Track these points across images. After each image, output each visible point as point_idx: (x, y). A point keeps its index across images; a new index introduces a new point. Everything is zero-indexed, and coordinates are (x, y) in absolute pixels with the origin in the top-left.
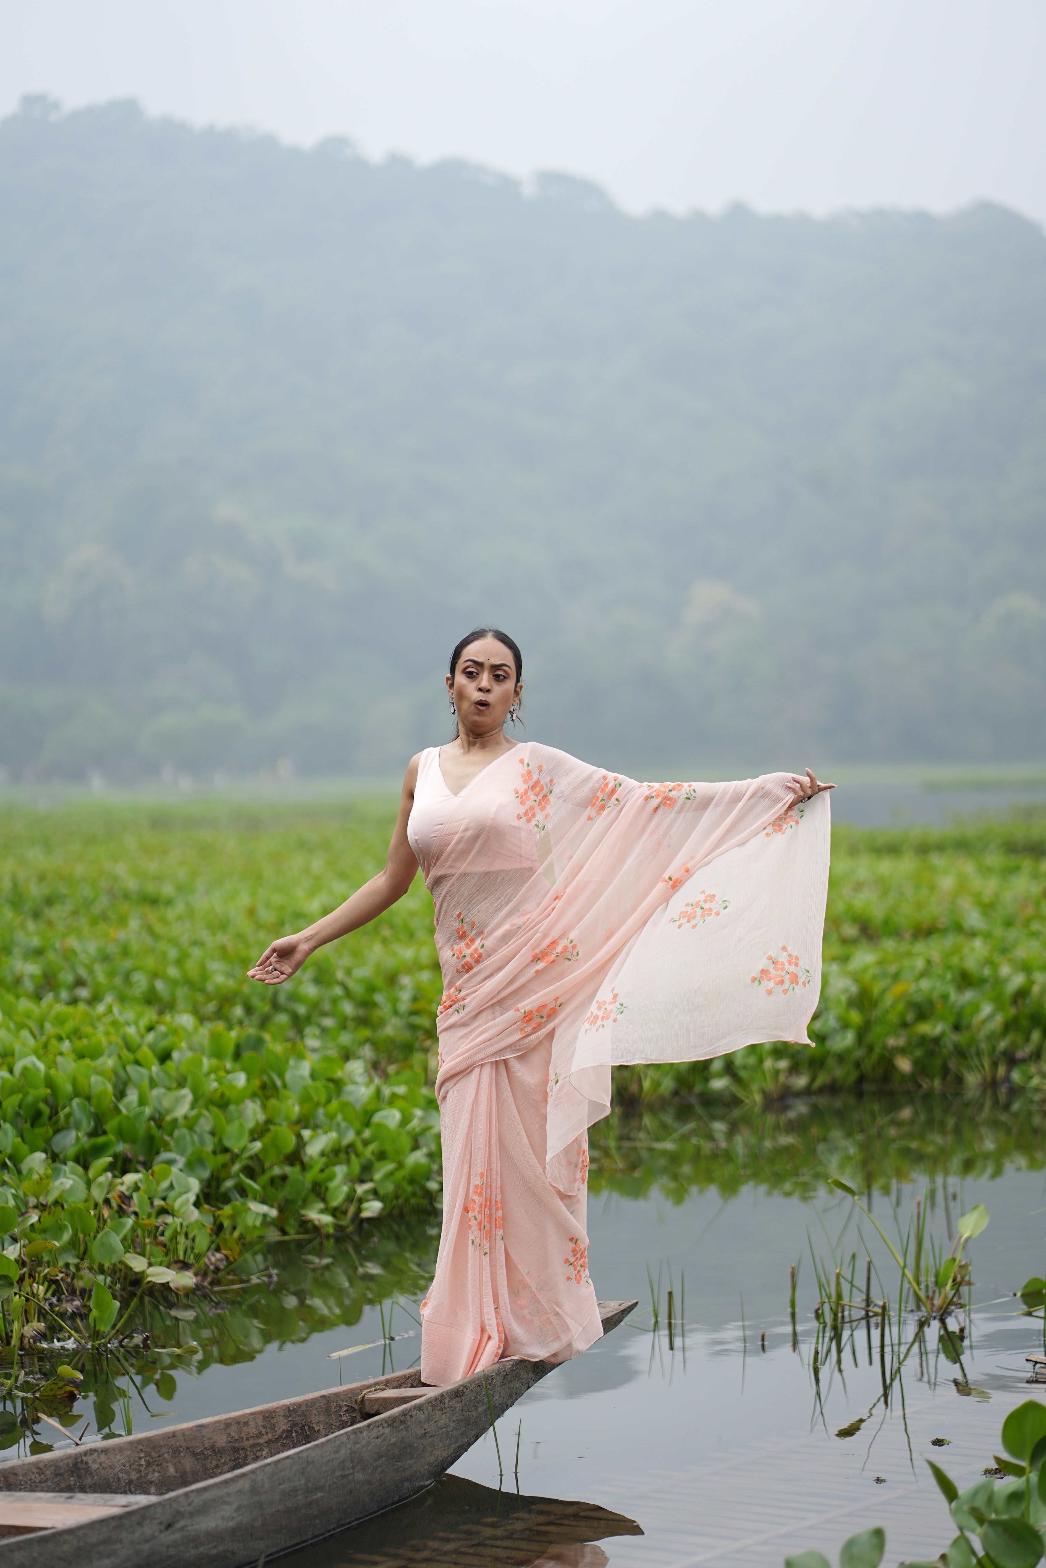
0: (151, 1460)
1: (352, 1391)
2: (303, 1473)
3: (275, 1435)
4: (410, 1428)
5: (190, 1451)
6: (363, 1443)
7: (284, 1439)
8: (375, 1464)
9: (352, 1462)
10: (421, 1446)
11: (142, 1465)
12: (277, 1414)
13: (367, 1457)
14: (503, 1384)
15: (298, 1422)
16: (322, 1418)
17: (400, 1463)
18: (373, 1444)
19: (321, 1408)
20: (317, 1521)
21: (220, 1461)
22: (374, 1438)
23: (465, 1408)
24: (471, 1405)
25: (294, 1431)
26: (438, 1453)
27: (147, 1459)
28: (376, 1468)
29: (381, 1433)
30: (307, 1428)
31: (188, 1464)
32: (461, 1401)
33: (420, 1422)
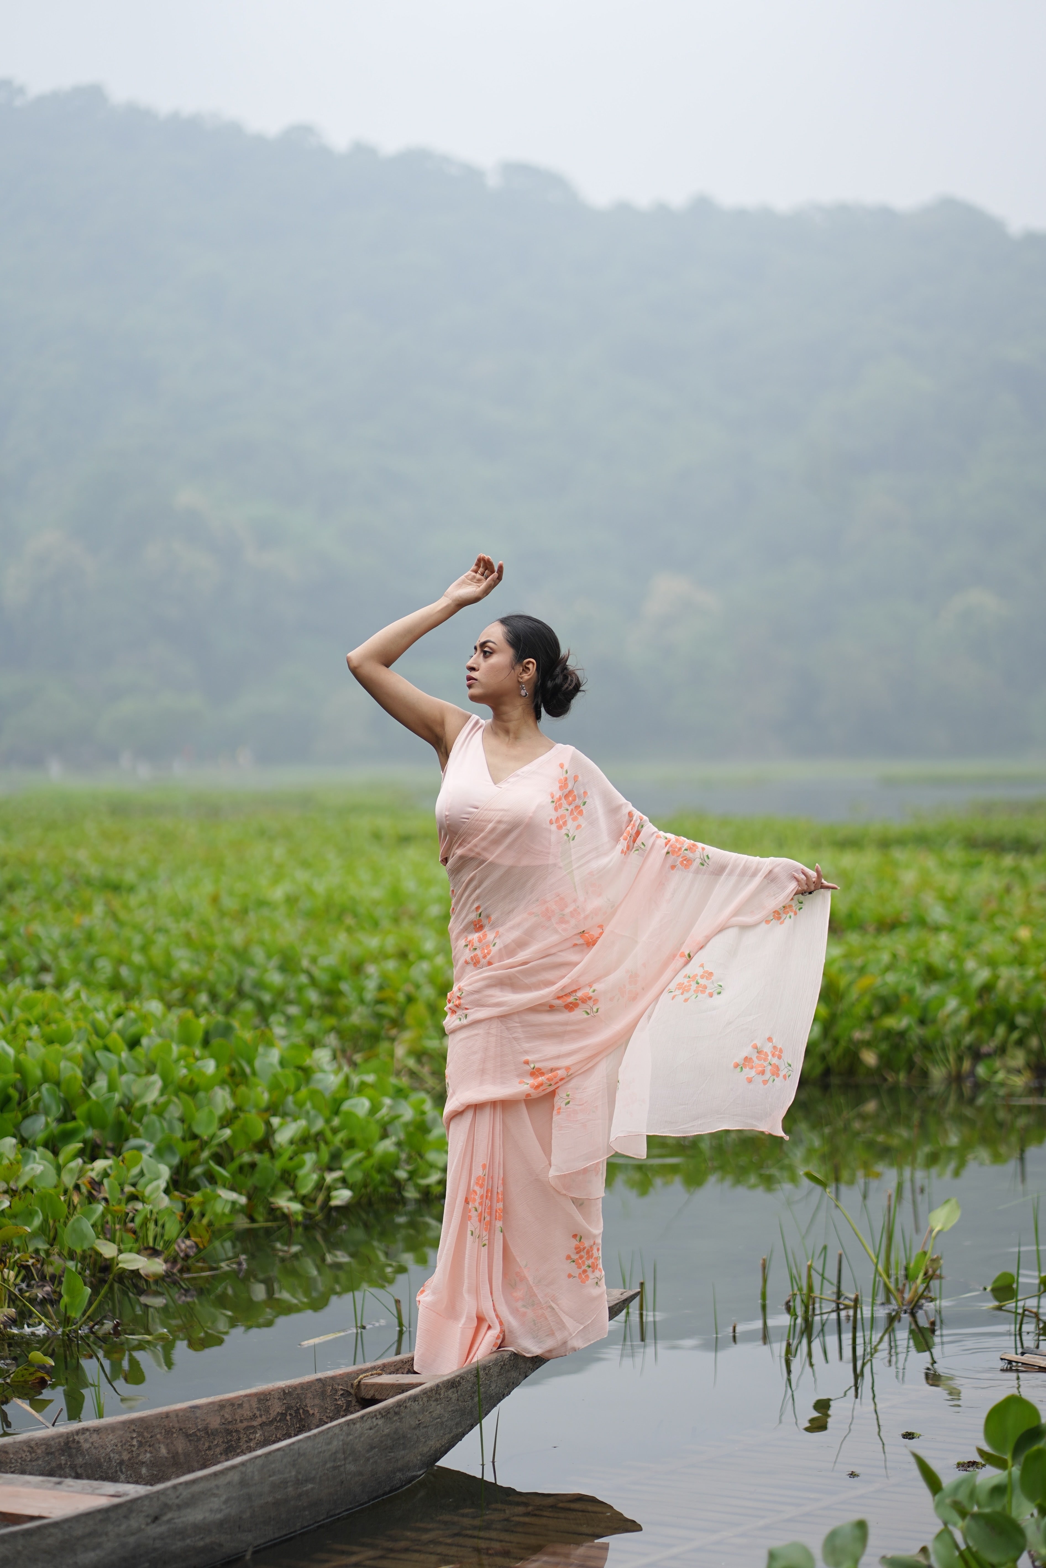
0: (144, 1441)
1: (348, 1375)
2: (294, 1465)
3: (269, 1418)
4: (403, 1420)
5: (183, 1433)
6: (356, 1435)
7: (278, 1422)
8: (367, 1455)
9: (344, 1453)
10: (415, 1437)
11: (134, 1446)
12: (272, 1396)
13: (360, 1449)
14: (500, 1374)
15: (293, 1405)
16: (317, 1401)
17: (392, 1454)
18: (366, 1435)
19: (317, 1391)
20: (307, 1513)
21: (212, 1442)
22: (367, 1430)
23: (461, 1399)
24: (467, 1395)
25: (288, 1414)
26: (431, 1443)
27: (139, 1439)
28: (368, 1459)
29: (375, 1424)
30: (301, 1411)
31: (181, 1445)
32: (457, 1392)
33: (415, 1413)
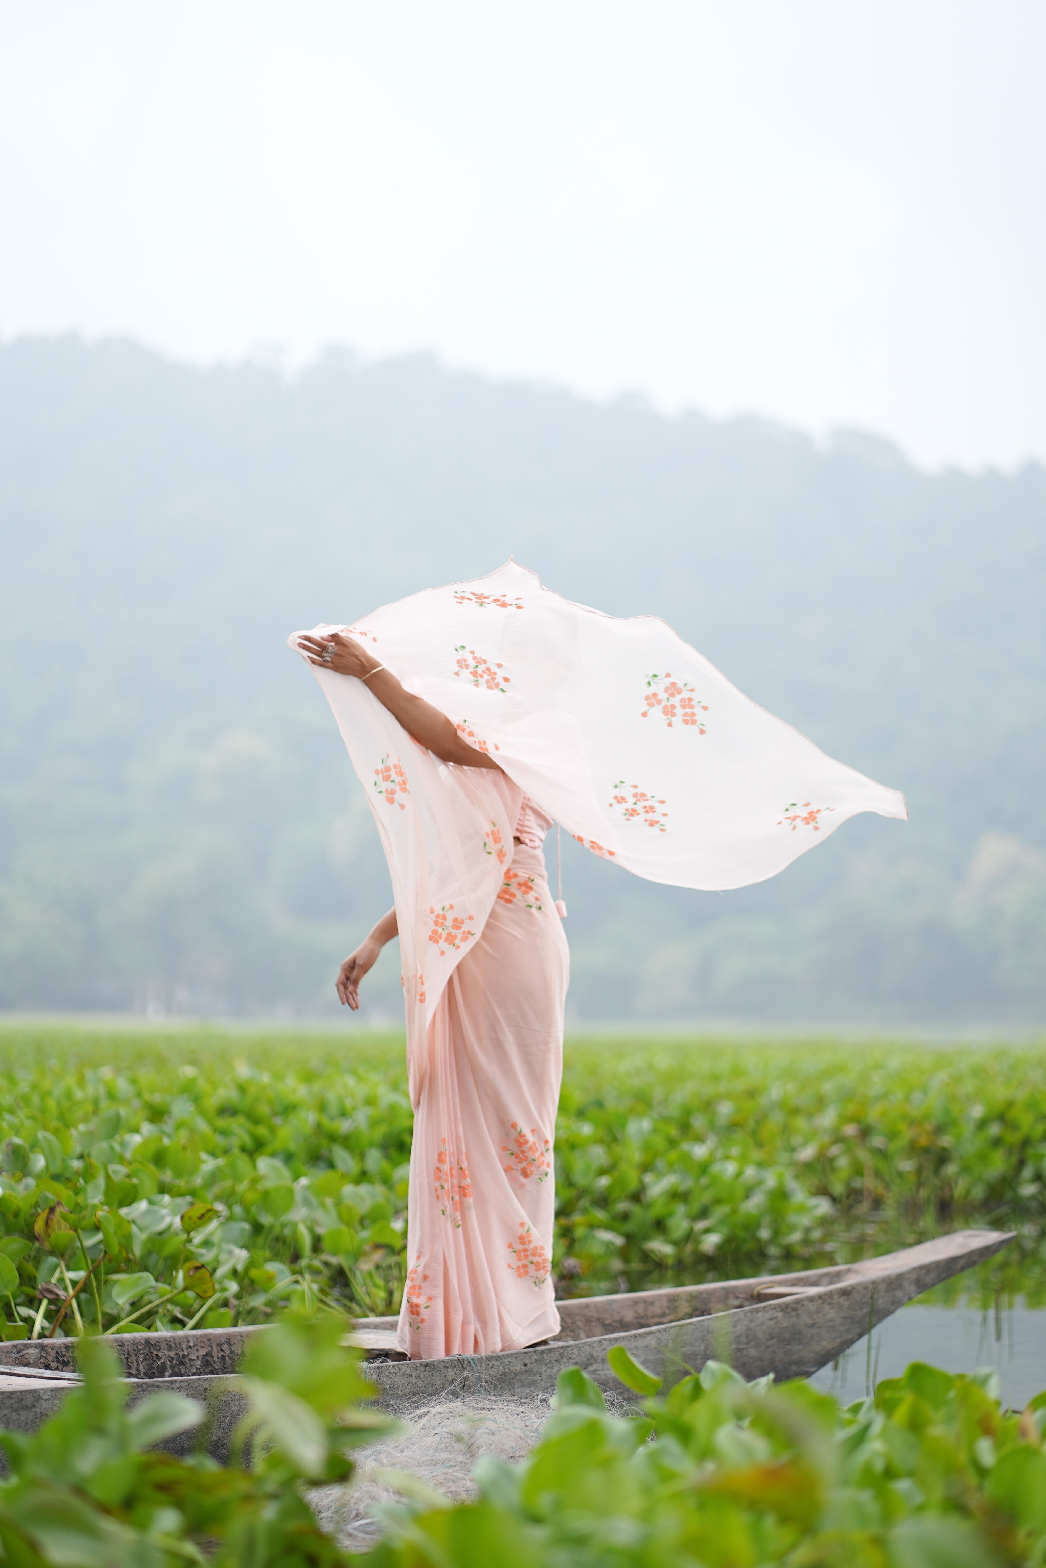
1: (749, 1286)
4: (800, 1316)
5: (601, 1322)
6: (758, 1323)
8: (767, 1344)
9: (747, 1337)
10: (809, 1335)
12: (680, 1298)
13: (761, 1336)
14: (887, 1291)
17: (789, 1347)
18: (767, 1325)
19: (720, 1297)
22: (768, 1320)
23: (851, 1307)
24: (857, 1305)
26: (824, 1343)
28: (767, 1347)
29: (775, 1316)
32: (848, 1300)
33: (810, 1312)
